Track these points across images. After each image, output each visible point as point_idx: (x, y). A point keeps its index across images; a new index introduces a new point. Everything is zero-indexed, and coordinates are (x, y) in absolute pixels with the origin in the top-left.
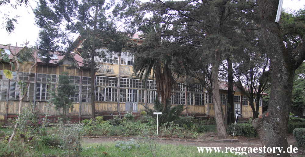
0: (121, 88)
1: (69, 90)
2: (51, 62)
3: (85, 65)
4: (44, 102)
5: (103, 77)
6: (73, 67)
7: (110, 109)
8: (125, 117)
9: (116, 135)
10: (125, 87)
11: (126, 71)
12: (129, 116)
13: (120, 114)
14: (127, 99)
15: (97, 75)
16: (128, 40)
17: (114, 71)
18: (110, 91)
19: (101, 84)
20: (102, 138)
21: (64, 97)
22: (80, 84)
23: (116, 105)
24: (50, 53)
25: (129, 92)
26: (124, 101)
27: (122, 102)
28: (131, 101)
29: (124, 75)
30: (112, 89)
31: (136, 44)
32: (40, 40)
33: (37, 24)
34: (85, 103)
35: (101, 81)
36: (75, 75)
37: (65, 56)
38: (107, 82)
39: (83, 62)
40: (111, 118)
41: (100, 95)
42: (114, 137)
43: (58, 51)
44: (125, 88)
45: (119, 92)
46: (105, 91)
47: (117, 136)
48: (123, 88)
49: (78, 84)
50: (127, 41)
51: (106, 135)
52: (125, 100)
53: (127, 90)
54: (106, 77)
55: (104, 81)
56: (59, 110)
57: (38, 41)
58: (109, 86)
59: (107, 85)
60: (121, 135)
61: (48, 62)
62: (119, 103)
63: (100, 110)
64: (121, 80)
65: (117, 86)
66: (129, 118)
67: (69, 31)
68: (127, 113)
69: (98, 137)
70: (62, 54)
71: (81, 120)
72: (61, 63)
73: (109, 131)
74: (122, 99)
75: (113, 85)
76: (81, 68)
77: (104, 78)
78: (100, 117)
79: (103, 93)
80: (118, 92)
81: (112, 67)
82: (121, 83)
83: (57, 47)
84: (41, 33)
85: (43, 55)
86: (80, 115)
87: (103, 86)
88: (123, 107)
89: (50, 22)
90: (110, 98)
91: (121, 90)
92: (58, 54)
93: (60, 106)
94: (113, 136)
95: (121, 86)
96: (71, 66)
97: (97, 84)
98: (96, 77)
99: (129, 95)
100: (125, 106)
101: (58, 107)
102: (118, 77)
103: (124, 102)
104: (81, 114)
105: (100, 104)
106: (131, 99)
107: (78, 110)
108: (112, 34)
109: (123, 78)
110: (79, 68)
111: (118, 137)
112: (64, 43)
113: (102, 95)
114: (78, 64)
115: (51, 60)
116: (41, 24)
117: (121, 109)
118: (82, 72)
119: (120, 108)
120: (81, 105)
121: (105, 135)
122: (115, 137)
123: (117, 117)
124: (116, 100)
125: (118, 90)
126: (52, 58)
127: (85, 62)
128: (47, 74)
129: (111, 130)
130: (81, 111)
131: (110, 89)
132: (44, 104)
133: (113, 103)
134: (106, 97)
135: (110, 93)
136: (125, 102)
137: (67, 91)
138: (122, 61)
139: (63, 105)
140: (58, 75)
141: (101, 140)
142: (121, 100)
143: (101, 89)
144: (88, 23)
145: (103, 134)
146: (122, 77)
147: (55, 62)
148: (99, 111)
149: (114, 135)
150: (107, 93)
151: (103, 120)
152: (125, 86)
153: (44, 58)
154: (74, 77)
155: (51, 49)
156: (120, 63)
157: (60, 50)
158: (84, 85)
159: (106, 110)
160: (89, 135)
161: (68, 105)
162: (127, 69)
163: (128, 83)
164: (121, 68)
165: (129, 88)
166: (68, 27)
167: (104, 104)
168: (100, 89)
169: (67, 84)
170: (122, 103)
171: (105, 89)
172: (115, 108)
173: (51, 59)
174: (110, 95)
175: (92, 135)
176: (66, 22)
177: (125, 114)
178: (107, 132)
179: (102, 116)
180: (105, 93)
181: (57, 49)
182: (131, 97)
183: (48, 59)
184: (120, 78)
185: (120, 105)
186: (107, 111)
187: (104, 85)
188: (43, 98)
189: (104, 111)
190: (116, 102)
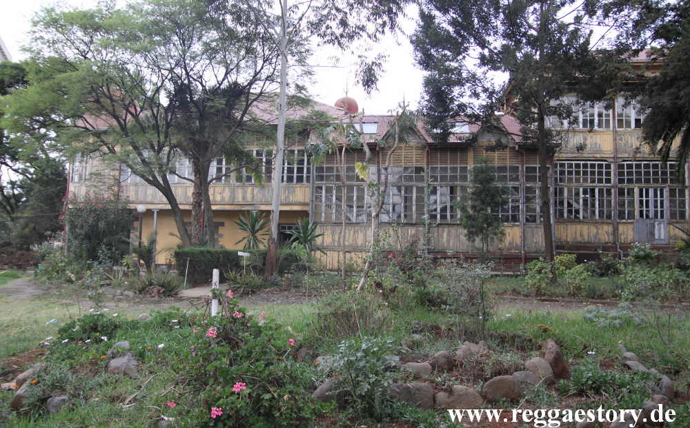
0: (620, 185)
1: (493, 196)
2: (452, 139)
3: (526, 138)
4: (446, 224)
5: (574, 162)
6: (499, 146)
7: (595, 237)
8: (633, 256)
9: (601, 297)
10: (633, 183)
11: (632, 143)
12: (642, 253)
13: (620, 248)
14: (637, 213)
15: (558, 160)
16: (619, 69)
17: (600, 145)
18: (593, 195)
19: (570, 180)
20: (565, 302)
21: (482, 212)
22: (522, 183)
23: (609, 229)
24: (449, 120)
25: (641, 195)
26: (629, 218)
27: (624, 221)
28: (647, 216)
29: (626, 155)
30: (597, 191)
31: (643, 76)
32: (427, 98)
33: (418, 65)
34: (533, 225)
35: (570, 173)
36: (508, 164)
37: (480, 123)
38: (585, 173)
39: (520, 134)
40: (596, 257)
41: (570, 205)
42: (594, 300)
43: (466, 115)
44: (631, 186)
45: (615, 196)
46: (582, 195)
47: (603, 299)
48: (625, 185)
49: (517, 183)
50: (617, 71)
51: (575, 295)
52: (631, 215)
53: (636, 191)
54: (582, 162)
55: (578, 173)
56: (474, 240)
57: (423, 98)
58: (589, 184)
59: (585, 180)
60: (613, 297)
61: (446, 141)
62: (618, 223)
63: (569, 240)
64: (621, 167)
65: (610, 183)
66: (643, 259)
67: (485, 68)
68: (636, 247)
69: (557, 299)
70: (474, 120)
71: (525, 263)
72: (474, 139)
73: (582, 287)
74: (624, 213)
75: (600, 181)
76: (519, 146)
77: (578, 166)
78: (569, 256)
79: (576, 201)
80: (613, 196)
81: (594, 137)
82: (621, 174)
83: (462, 107)
84: (428, 83)
85: (435, 127)
86: (524, 251)
87: (574, 184)
88: (627, 232)
89: (445, 55)
90: (594, 212)
91: (621, 192)
92: (465, 121)
93: (476, 232)
94: (593, 298)
95: (621, 181)
96: (494, 143)
97: (560, 181)
98: (556, 164)
99: (641, 202)
100: (633, 229)
101: (471, 235)
102: (612, 160)
103: (629, 221)
104: (526, 249)
105: (569, 226)
106: (648, 211)
107: (518, 241)
108: (578, 59)
109: (624, 161)
110: (515, 148)
111: (605, 301)
112: (476, 95)
113: (575, 205)
114: (512, 139)
115: (452, 136)
116: (427, 62)
117: (623, 237)
118: (522, 154)
119: (621, 234)
120: (524, 230)
121: (573, 295)
122: (598, 301)
123: (610, 255)
124: (609, 217)
125: (613, 191)
126: (453, 130)
127: (524, 131)
128: (449, 166)
129: (588, 284)
130: (524, 243)
131: (593, 190)
132: (446, 230)
133: (603, 223)
134: (583, 210)
135: (594, 200)
136: (632, 221)
137: (488, 198)
138: (620, 121)
139: (481, 230)
140: (470, 166)
141: (562, 306)
142: (621, 215)
143: (570, 191)
144: (528, 43)
145: (570, 292)
146: (621, 160)
147: (460, 139)
148: (567, 242)
149: (596, 296)
150: (585, 200)
151: (576, 263)
152: (630, 181)
153: (437, 133)
154: (507, 167)
155: (450, 112)
156: (614, 127)
157: (469, 111)
158: (528, 185)
159: (584, 239)
160: (537, 295)
161: (492, 229)
162: (633, 138)
163: (638, 173)
164: (618, 138)
165: (643, 185)
166: (484, 61)
167: (579, 227)
168: (568, 191)
169: (489, 183)
170: (624, 223)
171: (581, 190)
172: (606, 236)
173: (450, 133)
174: (593, 205)
175: (544, 295)
176: (479, 49)
177: (632, 248)
178: (579, 288)
179: (573, 254)
180: (581, 201)
181: (464, 111)
182: (647, 206)
183: (446, 134)
184: (615, 162)
185: (621, 228)
186: (588, 242)
187: (577, 180)
188: (443, 217)
189: (581, 243)
190: (610, 221)
